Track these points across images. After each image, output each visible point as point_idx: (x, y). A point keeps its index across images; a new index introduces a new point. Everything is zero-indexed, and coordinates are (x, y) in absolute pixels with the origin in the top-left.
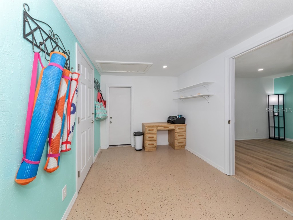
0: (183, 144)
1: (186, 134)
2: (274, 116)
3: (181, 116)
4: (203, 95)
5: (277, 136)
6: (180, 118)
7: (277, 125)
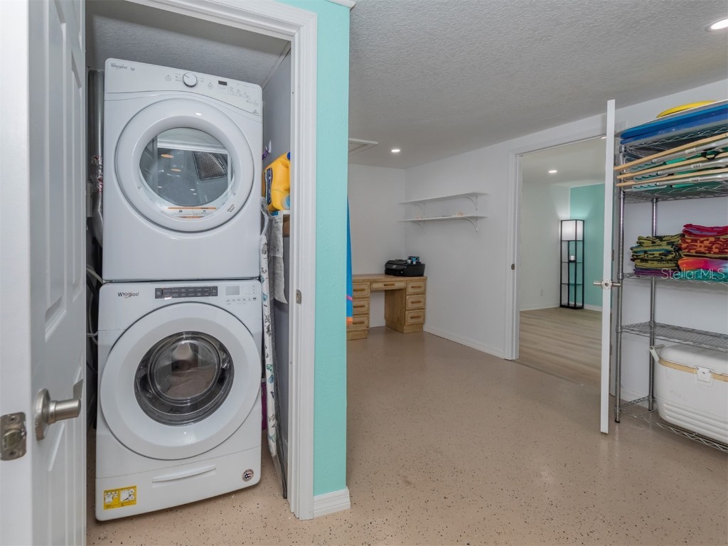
0: (420, 320)
1: (425, 299)
2: (570, 261)
3: (417, 258)
4: (469, 217)
5: (572, 303)
6: (414, 263)
7: (572, 281)
